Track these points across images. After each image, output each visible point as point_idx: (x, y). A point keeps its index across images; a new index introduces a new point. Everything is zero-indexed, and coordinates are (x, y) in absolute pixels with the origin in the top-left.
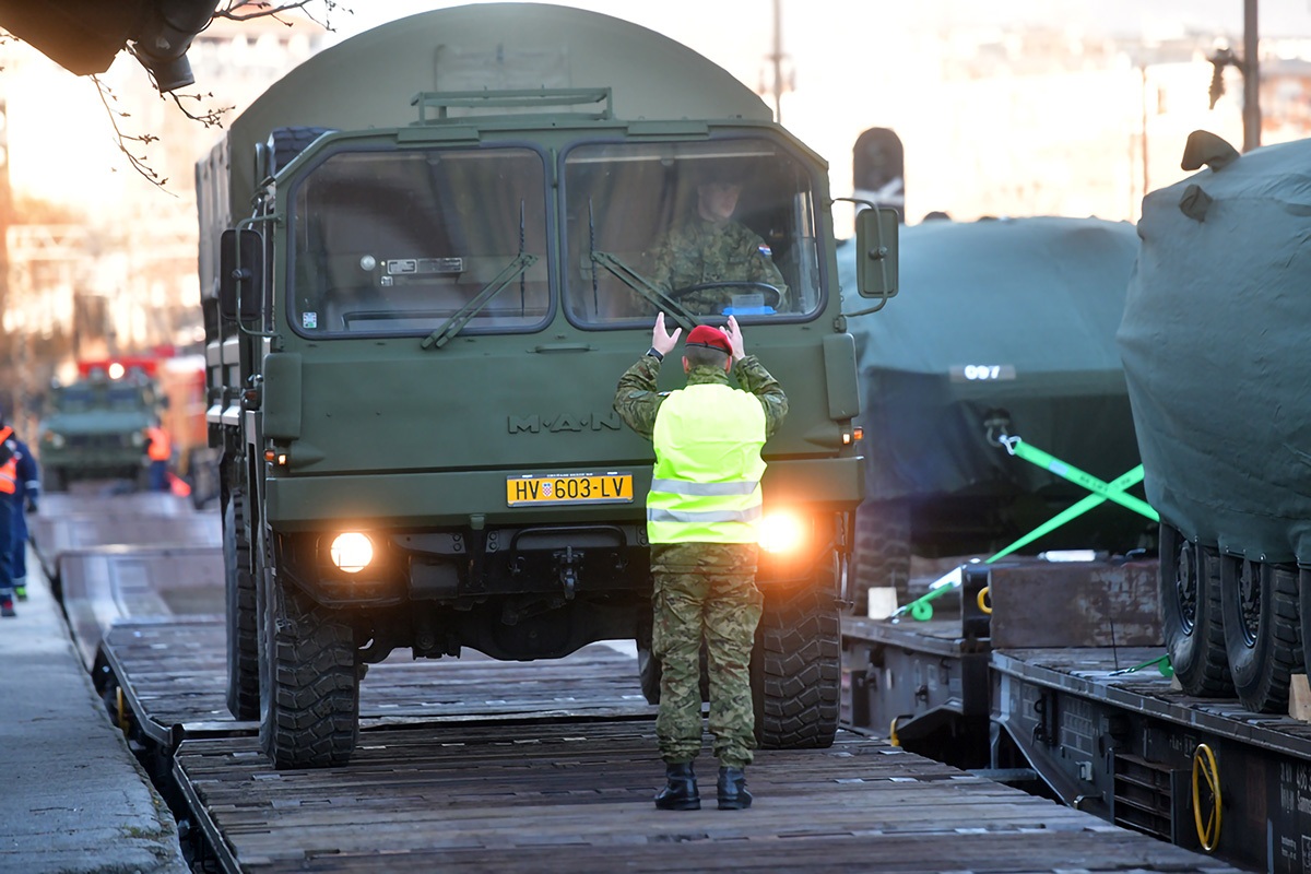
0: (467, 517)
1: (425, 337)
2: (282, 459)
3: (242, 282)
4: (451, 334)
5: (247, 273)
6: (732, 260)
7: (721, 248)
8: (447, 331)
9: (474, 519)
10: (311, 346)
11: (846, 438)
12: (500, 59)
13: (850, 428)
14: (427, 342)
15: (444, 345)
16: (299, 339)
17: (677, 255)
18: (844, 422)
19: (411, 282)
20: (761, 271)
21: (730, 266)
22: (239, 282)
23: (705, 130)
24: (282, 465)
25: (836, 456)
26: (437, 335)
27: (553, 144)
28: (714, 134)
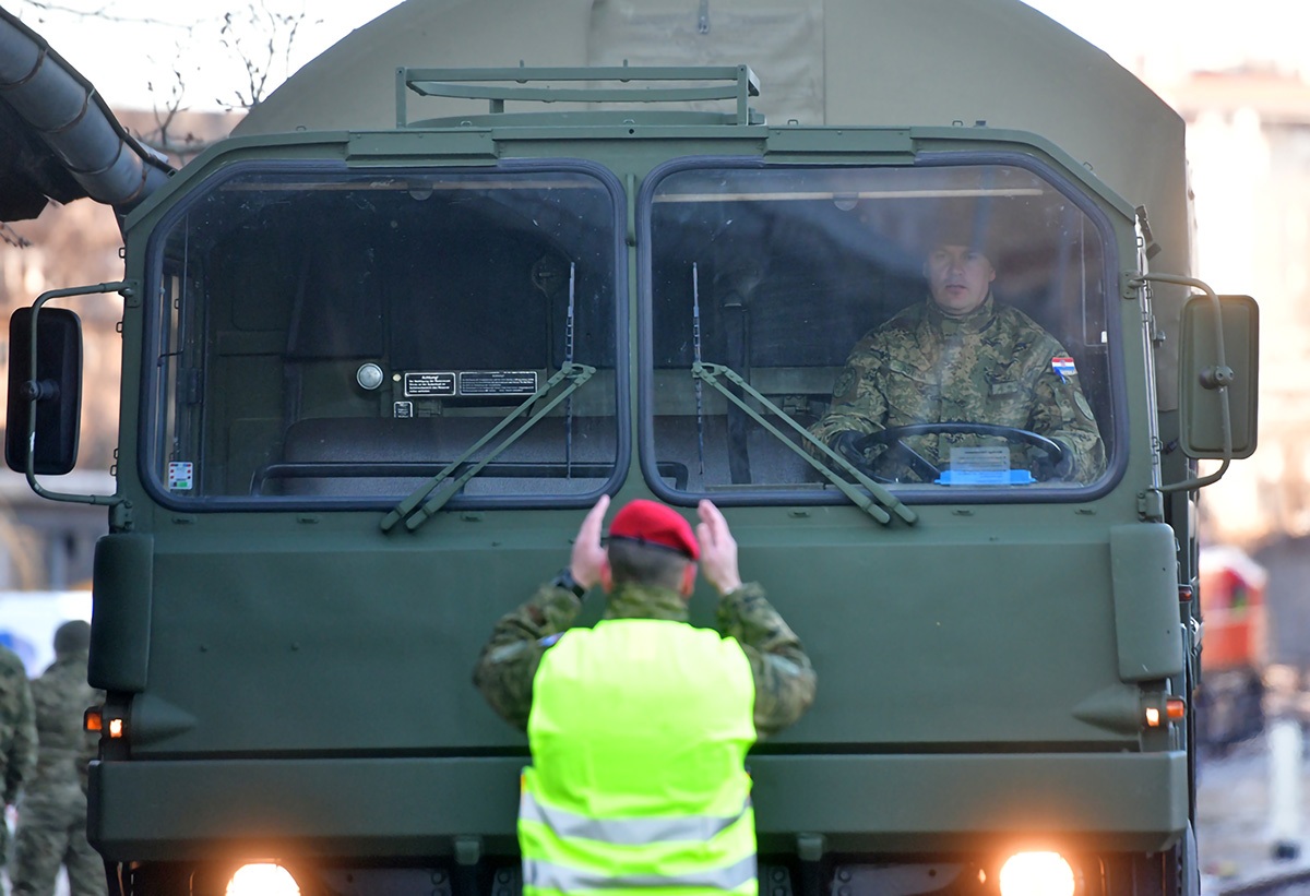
0: (448, 841)
1: (388, 510)
2: (116, 727)
3: (38, 402)
4: (432, 506)
5: (48, 388)
6: (996, 387)
7: (974, 371)
8: (424, 501)
9: (461, 846)
10: (179, 522)
11: (1153, 716)
12: (703, 26)
13: (1159, 697)
14: (389, 520)
15: (421, 525)
16: (159, 509)
17: (897, 378)
18: (1151, 686)
19: (448, 412)
20: (1054, 408)
21: (993, 400)
22: (34, 403)
23: (907, 146)
24: (116, 738)
25: (1134, 748)
26: (406, 508)
27: (631, 166)
28: (928, 153)
